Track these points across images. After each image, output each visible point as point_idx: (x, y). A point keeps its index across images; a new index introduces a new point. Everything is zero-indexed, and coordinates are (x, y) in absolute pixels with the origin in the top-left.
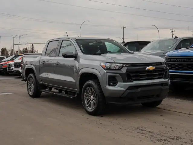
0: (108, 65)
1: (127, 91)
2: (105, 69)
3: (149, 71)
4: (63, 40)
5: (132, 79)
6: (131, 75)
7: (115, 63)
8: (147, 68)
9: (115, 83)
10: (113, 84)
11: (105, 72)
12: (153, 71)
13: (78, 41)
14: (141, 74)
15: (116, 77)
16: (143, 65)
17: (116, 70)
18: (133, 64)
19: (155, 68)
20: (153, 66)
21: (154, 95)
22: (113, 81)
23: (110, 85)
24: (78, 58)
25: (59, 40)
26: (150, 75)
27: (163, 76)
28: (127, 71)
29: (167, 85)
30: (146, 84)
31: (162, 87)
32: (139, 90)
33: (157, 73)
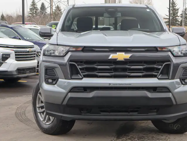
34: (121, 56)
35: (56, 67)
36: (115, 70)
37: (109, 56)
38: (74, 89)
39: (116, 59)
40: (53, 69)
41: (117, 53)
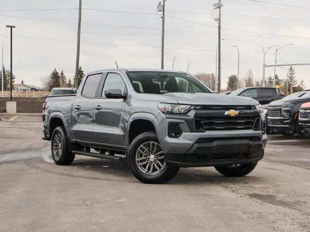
0: (169, 108)
1: (196, 144)
2: (164, 113)
3: (229, 117)
4: (108, 73)
5: (203, 128)
6: (202, 122)
7: (179, 104)
8: (227, 113)
9: (178, 134)
10: (175, 134)
11: (164, 116)
12: (236, 117)
13: (130, 74)
14: (216, 122)
15: (180, 125)
16: (220, 108)
17: (180, 114)
18: (205, 105)
19: (239, 114)
20: (236, 109)
21: (239, 154)
22: (175, 130)
23: (170, 136)
24: (129, 99)
25: (102, 73)
26: (230, 123)
27: (252, 125)
28: (195, 117)
29: (260, 140)
30: (225, 136)
31: (251, 143)
32: (214, 144)
33: (243, 121)
34: (233, 113)
35: (181, 123)
36: (228, 124)
37: (224, 113)
38: (200, 140)
39: (229, 115)
40: (177, 124)
41: (231, 110)
